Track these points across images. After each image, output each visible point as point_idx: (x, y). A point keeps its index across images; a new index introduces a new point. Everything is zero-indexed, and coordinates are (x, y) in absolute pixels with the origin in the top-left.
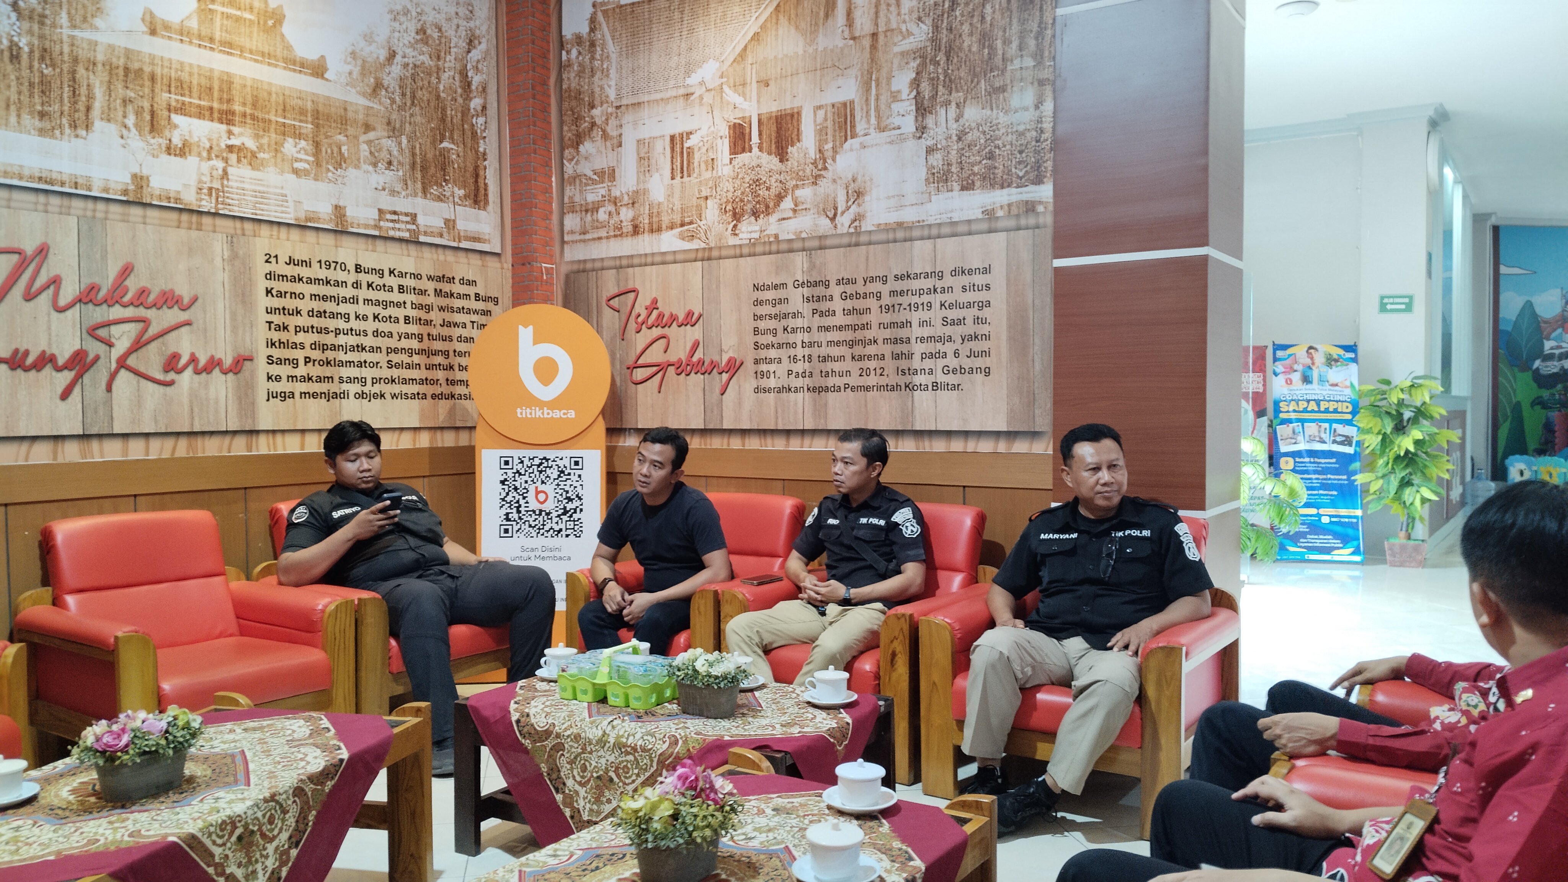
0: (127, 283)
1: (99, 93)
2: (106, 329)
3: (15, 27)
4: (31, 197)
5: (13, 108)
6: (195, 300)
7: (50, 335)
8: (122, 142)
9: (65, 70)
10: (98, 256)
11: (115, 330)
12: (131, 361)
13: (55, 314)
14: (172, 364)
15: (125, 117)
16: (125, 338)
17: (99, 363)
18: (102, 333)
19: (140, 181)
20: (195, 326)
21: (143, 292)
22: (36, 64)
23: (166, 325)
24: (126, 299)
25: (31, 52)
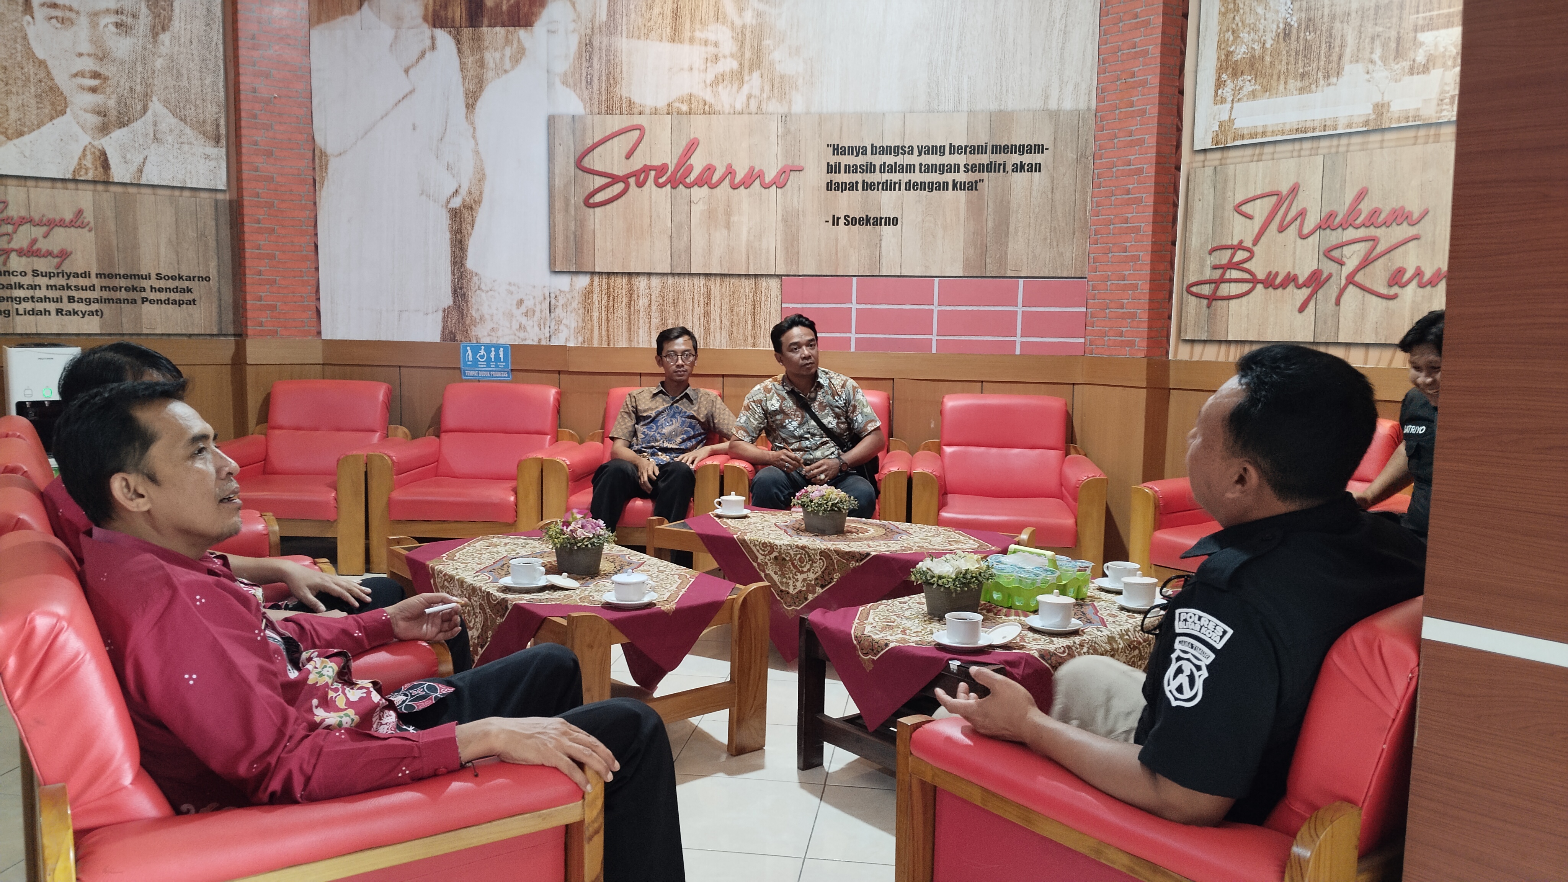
0: (1361, 206)
1: (1351, 40)
2: (1340, 250)
3: (1290, 11)
4: (1289, 147)
5: (1282, 77)
6: (1426, 213)
7: (1295, 259)
8: (1368, 76)
9: (1324, 29)
10: (1338, 186)
11: (1346, 250)
12: (1358, 278)
13: (1299, 241)
14: (1397, 279)
15: (1371, 53)
16: (1355, 256)
17: (1331, 280)
18: (1336, 254)
19: (1380, 109)
20: (1423, 240)
21: (1375, 212)
22: (1302, 35)
23: (1394, 241)
24: (1358, 222)
25: (1300, 25)
